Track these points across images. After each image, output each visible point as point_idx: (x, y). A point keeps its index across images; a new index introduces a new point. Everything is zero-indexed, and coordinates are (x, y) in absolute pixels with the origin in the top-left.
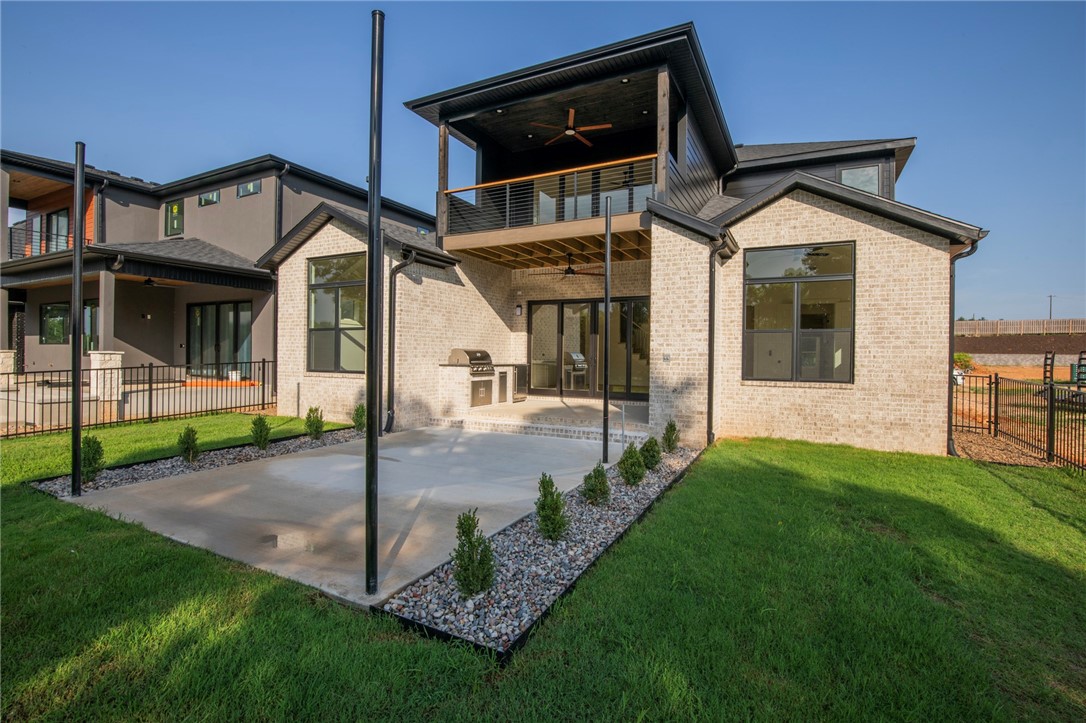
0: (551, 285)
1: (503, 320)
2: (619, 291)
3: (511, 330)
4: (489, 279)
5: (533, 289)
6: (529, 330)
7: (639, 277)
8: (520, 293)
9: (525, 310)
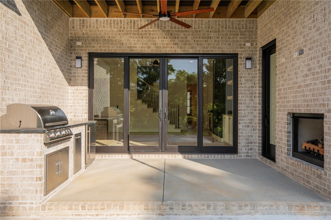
0: (118, 37)
1: (62, 71)
2: (192, 48)
3: (69, 83)
4: (49, 18)
5: (95, 39)
6: (91, 85)
7: (212, 35)
8: (79, 43)
9: (86, 63)
